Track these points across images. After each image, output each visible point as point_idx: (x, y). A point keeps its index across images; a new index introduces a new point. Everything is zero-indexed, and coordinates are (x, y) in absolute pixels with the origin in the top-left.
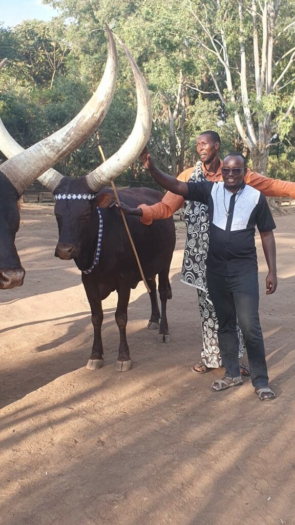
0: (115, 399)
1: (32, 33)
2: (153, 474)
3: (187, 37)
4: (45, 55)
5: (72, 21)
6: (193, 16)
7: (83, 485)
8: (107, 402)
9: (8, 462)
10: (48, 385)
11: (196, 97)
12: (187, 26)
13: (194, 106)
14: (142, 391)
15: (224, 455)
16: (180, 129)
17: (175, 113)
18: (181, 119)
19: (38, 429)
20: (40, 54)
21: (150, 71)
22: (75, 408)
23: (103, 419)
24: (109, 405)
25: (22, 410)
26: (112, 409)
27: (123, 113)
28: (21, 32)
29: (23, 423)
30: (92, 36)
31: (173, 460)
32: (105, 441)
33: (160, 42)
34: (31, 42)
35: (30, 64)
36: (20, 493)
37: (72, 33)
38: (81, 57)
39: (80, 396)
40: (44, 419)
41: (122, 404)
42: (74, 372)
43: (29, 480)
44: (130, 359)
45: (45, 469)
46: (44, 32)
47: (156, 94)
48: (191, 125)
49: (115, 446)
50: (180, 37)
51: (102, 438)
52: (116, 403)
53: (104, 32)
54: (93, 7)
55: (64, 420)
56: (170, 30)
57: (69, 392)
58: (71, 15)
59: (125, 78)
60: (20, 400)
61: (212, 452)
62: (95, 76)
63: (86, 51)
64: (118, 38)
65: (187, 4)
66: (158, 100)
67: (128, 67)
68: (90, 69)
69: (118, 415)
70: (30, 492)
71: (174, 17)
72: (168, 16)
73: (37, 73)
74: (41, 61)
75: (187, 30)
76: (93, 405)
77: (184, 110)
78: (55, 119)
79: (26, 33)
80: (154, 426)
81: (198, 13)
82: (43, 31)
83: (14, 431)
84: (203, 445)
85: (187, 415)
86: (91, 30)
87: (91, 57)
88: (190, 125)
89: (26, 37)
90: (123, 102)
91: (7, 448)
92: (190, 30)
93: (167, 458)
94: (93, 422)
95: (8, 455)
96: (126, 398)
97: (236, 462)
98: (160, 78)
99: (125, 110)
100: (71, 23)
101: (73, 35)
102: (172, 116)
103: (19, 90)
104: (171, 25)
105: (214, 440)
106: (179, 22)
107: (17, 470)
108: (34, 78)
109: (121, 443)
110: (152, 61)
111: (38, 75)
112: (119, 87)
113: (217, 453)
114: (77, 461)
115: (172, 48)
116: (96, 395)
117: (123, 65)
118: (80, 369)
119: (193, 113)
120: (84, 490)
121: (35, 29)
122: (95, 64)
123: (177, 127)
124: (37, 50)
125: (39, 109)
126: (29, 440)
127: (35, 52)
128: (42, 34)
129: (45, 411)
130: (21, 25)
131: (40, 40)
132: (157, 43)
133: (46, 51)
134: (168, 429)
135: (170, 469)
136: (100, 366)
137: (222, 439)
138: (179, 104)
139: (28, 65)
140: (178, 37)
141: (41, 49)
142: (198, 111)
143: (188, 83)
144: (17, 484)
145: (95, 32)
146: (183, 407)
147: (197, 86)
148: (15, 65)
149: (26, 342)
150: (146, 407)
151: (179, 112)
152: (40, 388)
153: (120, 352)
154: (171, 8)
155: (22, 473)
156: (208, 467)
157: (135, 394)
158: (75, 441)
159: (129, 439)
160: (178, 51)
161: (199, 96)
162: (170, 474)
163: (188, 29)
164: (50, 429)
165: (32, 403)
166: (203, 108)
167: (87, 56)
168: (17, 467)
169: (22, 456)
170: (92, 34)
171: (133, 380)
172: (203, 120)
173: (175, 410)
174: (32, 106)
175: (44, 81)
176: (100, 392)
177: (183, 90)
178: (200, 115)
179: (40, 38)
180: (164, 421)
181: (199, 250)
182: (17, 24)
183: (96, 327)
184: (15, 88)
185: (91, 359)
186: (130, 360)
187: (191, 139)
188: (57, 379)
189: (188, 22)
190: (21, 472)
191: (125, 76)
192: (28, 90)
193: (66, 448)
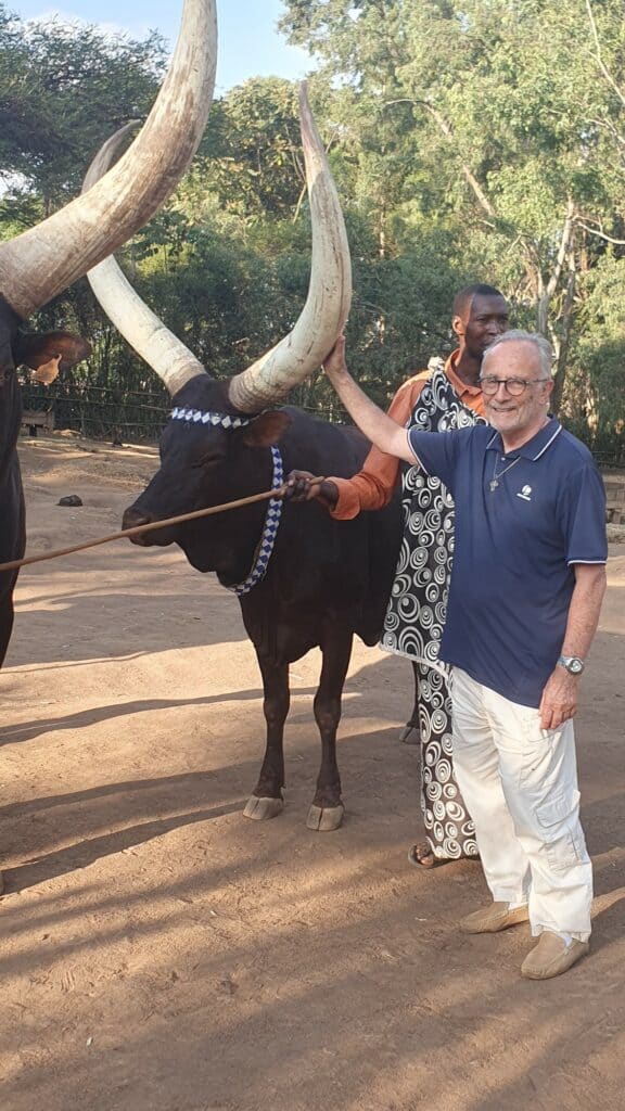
0: (291, 891)
1: (265, 105)
2: (328, 1074)
3: (587, 121)
4: (288, 152)
5: (346, 81)
6: (604, 76)
7: (161, 1079)
8: (272, 896)
9: (12, 1005)
10: (150, 841)
11: (601, 251)
12: (586, 97)
13: (594, 270)
14: (356, 880)
15: (506, 1049)
16: (561, 319)
17: (553, 283)
18: (564, 297)
19: (98, 940)
20: (278, 150)
21: (502, 190)
22: (196, 901)
23: (251, 933)
24: (273, 904)
25: (78, 892)
26: (276, 914)
27: (437, 280)
28: (242, 102)
29: (71, 921)
30: (385, 115)
31: (384, 1048)
32: (239, 983)
33: (527, 129)
34: (261, 124)
35: (256, 170)
36: (18, 1079)
37: (344, 107)
38: (361, 156)
39: (214, 875)
40: (120, 918)
41: (304, 904)
42: (214, 820)
43: (45, 1051)
44: (341, 803)
45: (88, 1032)
46: (290, 103)
47: (512, 241)
48: (587, 312)
49: (258, 999)
50: (571, 120)
51: (234, 976)
52: (291, 900)
53: (413, 106)
54: (393, 52)
55: (160, 925)
56: (550, 104)
57: (191, 864)
58: (344, 67)
59: (450, 206)
60: (80, 870)
61: (479, 1040)
62: (388, 199)
63: (370, 146)
64: (440, 120)
65: (591, 51)
66: (515, 256)
67: (456, 184)
68: (376, 184)
69: (288, 929)
70: (40, 1080)
71: (560, 78)
72: (548, 74)
73: (268, 189)
74: (280, 163)
75: (587, 106)
76: (237, 897)
77: (574, 280)
78: (294, 285)
79: (252, 104)
80: (358, 963)
81: (612, 71)
82: (288, 100)
83: (46, 937)
84: (463, 1021)
85: (444, 948)
86: (384, 102)
87: (380, 158)
88: (583, 311)
89: (251, 112)
90: (439, 255)
91: (20, 974)
92: (593, 104)
93: (370, 1040)
94: (226, 936)
95: (15, 990)
96: (314, 893)
97: (530, 1071)
98: (522, 205)
99: (442, 274)
100: (344, 85)
101: (346, 111)
102: (545, 290)
103: (224, 219)
104: (553, 95)
105: (491, 1011)
106: (569, 89)
107: (26, 1026)
108: (262, 200)
109: (274, 992)
110: (507, 169)
111: (271, 193)
112: (435, 225)
113: (489, 1043)
114: (164, 1022)
115: (552, 142)
116: (250, 876)
117: (447, 179)
118: (229, 815)
119: (591, 288)
120: (160, 1092)
121: (272, 96)
122: (388, 173)
123: (555, 314)
124: (272, 141)
125: (262, 264)
126: (74, 961)
127: (269, 144)
128: (285, 106)
129: (128, 900)
130: (243, 85)
131: (279, 119)
132: (520, 133)
133: (290, 141)
134: (390, 974)
135: (369, 1066)
136: (273, 813)
137: (509, 1012)
138: (561, 267)
139: (251, 172)
140: (567, 121)
141: (280, 139)
142: (602, 281)
143: (581, 220)
144: (17, 1057)
145: (392, 106)
146: (439, 927)
147: (601, 227)
148: (224, 170)
149: (130, 744)
150: (355, 916)
151: (562, 281)
152: (131, 848)
153: (320, 786)
154: (555, 58)
155: (36, 1035)
156: (461, 1073)
157: (337, 886)
158: (174, 975)
159: (294, 987)
160: (565, 148)
161: (609, 250)
162: (369, 1078)
163: (590, 101)
164: (126, 941)
165: (104, 878)
166: (615, 276)
167: (373, 156)
168: (29, 1019)
169: (46, 997)
170: (385, 110)
171: (341, 852)
172: (613, 302)
173: (420, 933)
174: (249, 256)
175: (282, 205)
176: (260, 871)
177: (573, 237)
178: (606, 290)
179: (280, 114)
180: (386, 954)
181: (436, 573)
182: (235, 84)
183: (272, 725)
184: (217, 216)
185: (256, 796)
186: (340, 807)
187: (582, 341)
188: (173, 831)
189: (591, 88)
190: (34, 1031)
191: (450, 201)
192: (245, 223)
193: (146, 989)
